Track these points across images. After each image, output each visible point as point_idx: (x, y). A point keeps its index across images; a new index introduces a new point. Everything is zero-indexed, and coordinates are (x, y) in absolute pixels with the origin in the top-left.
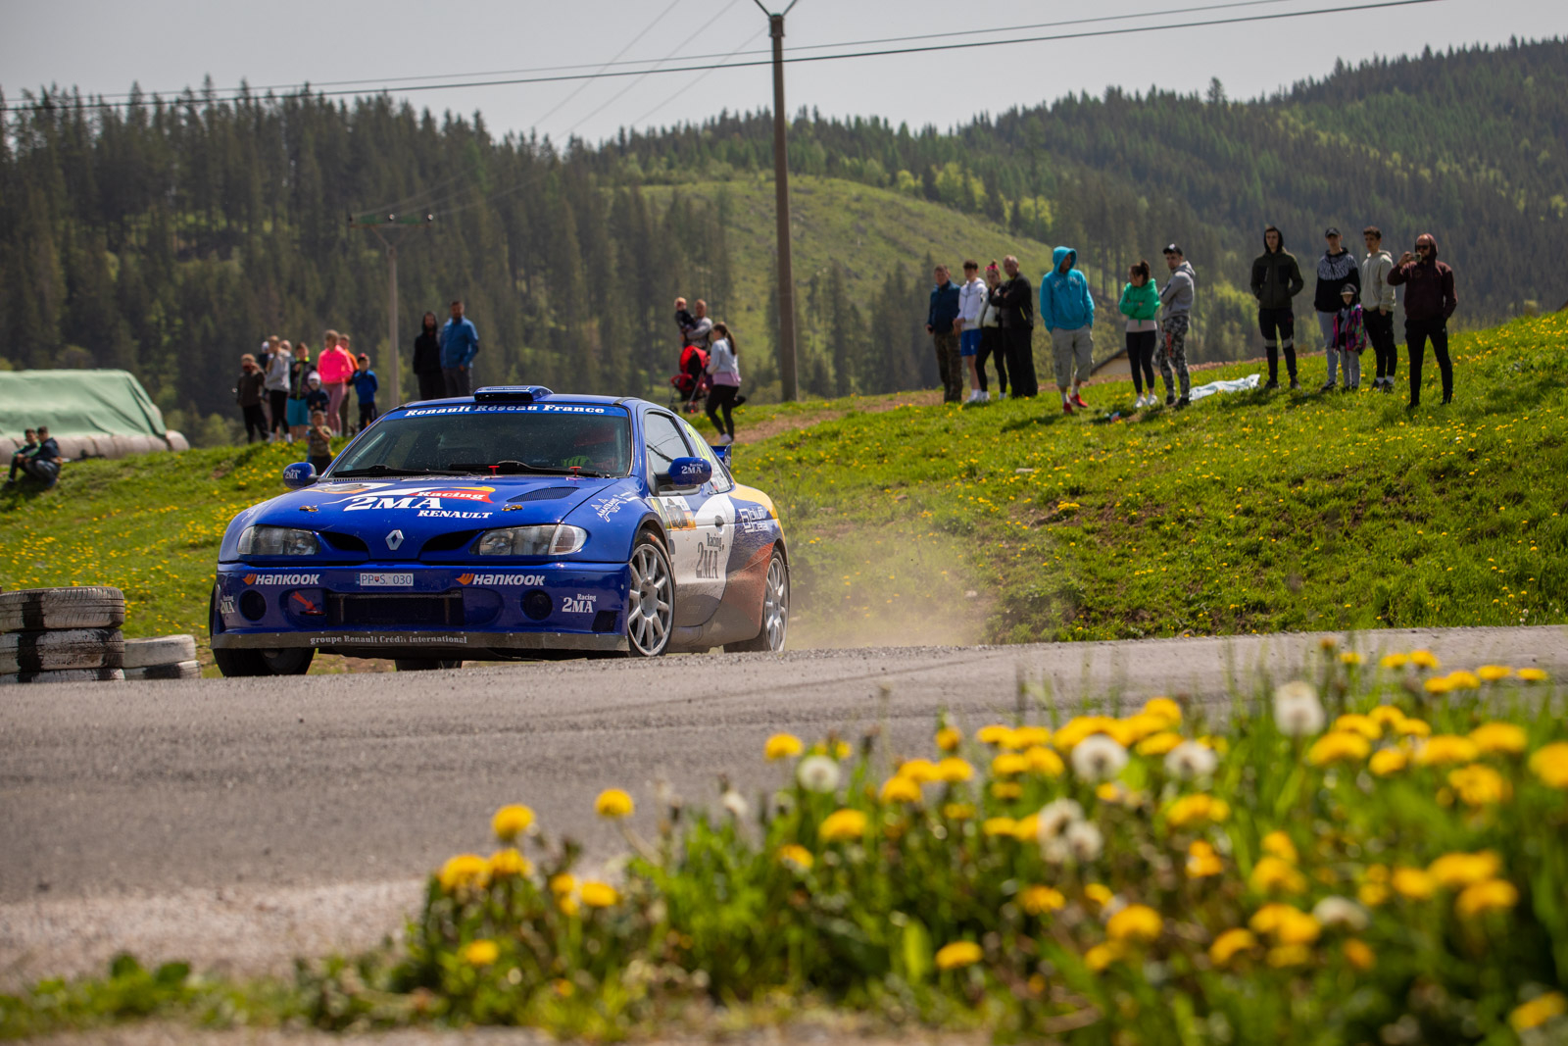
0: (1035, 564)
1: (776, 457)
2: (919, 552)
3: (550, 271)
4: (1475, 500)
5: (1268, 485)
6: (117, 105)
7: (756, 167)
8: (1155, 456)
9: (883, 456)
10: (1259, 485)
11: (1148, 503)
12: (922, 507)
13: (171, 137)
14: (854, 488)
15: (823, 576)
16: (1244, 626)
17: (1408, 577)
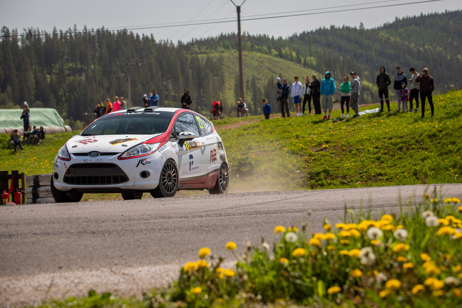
0: (316, 163)
1: (241, 133)
2: (283, 160)
3: (173, 79)
4: (441, 144)
5: (382, 140)
6: (50, 34)
7: (231, 49)
8: (350, 132)
9: (272, 132)
10: (380, 140)
11: (348, 145)
12: (284, 147)
13: (65, 42)
14: (264, 141)
15: (256, 167)
16: (376, 180)
17: (423, 166)
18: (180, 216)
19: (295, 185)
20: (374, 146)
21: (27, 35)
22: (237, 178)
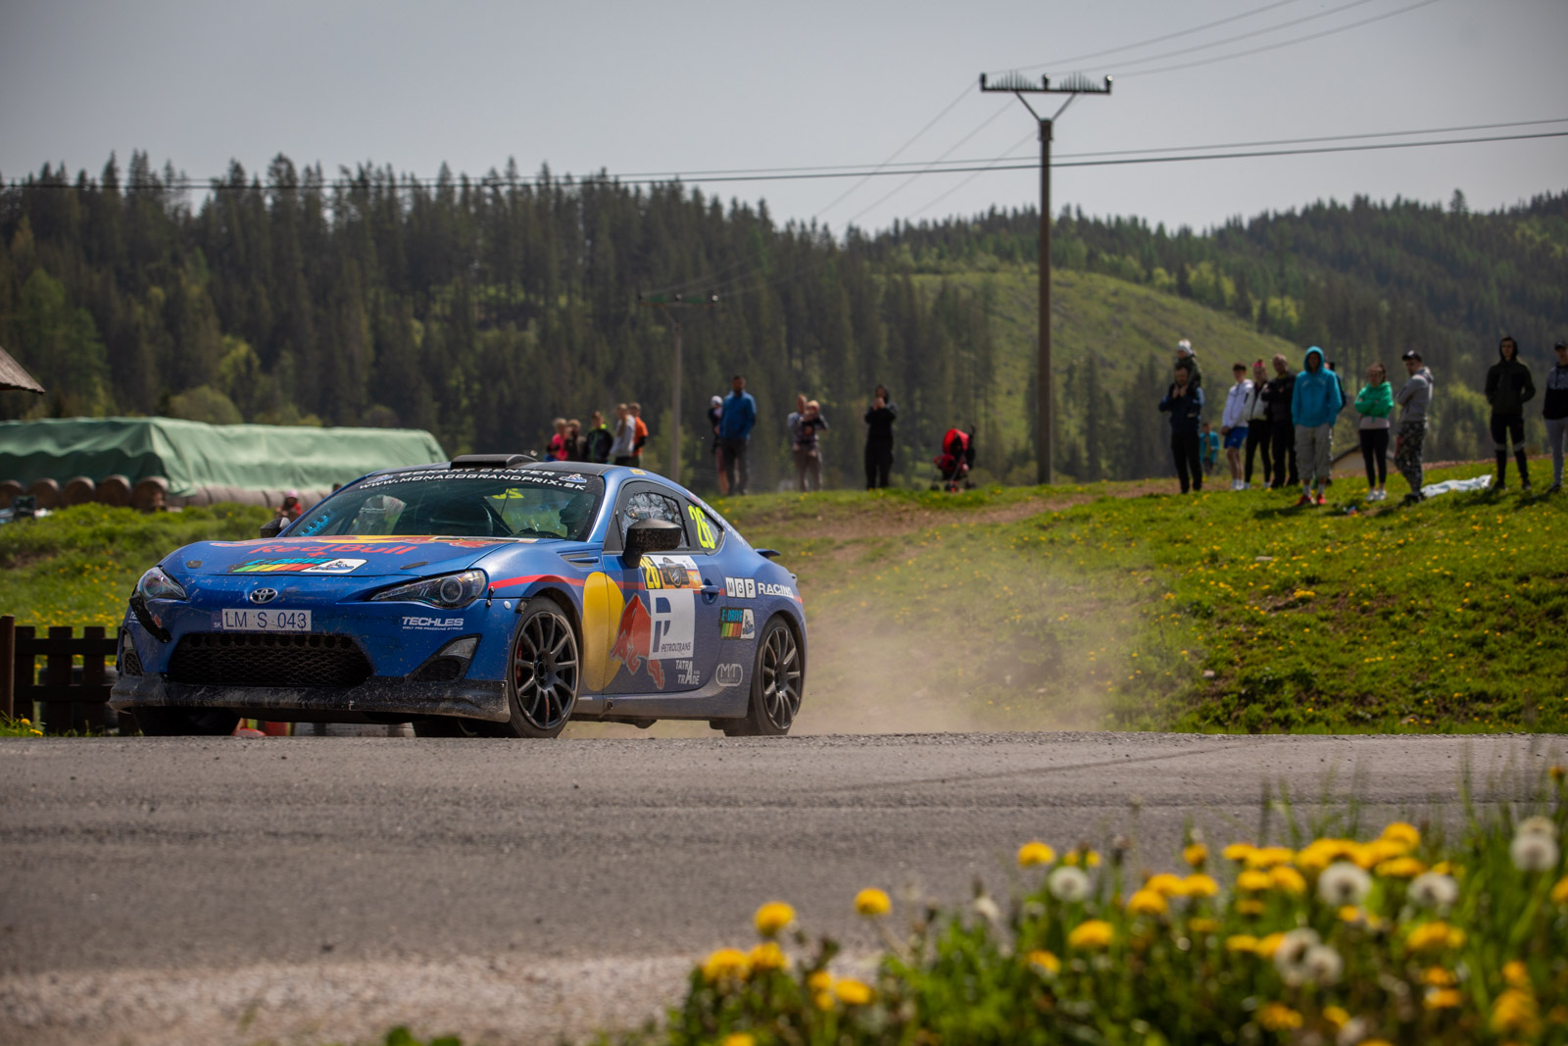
0: (1270, 648)
1: (1030, 537)
2: (1161, 632)
3: (824, 352)
5: (1495, 581)
6: (428, 187)
7: (1020, 260)
8: (1389, 550)
9: (1131, 540)
10: (1486, 582)
11: (1380, 594)
12: (1166, 590)
13: (476, 215)
14: (1103, 569)
15: (1070, 651)
16: (1466, 714)
18: (764, 800)
19: (1195, 718)
20: (1466, 600)
21: (353, 187)
22: (1006, 686)
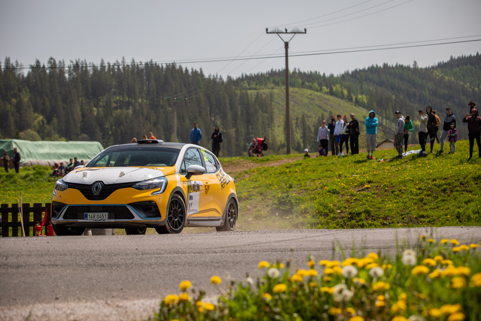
0: (357, 203)
1: (283, 170)
2: (324, 199)
3: (221, 114)
6: (97, 66)
7: (281, 85)
8: (393, 172)
9: (314, 171)
10: (423, 181)
11: (391, 186)
12: (325, 186)
13: (113, 74)
14: (306, 180)
15: (296, 205)
16: (418, 222)
17: (466, 209)
19: (335, 225)
20: (417, 187)
21: (74, 67)
22: (276, 216)
